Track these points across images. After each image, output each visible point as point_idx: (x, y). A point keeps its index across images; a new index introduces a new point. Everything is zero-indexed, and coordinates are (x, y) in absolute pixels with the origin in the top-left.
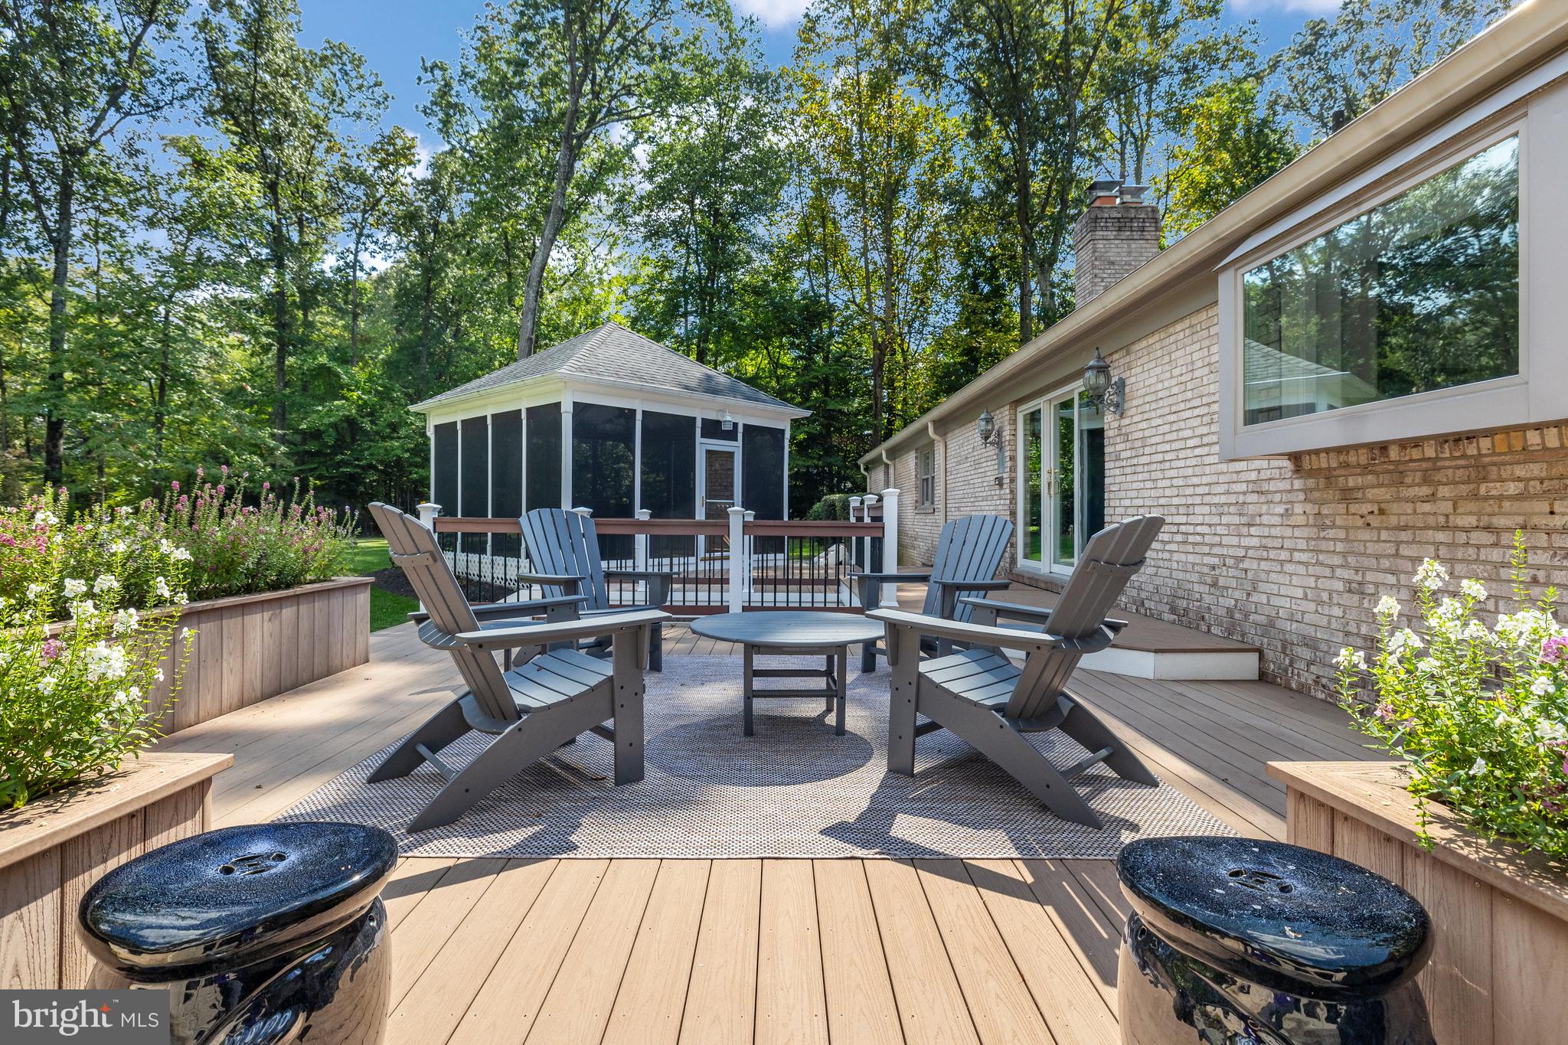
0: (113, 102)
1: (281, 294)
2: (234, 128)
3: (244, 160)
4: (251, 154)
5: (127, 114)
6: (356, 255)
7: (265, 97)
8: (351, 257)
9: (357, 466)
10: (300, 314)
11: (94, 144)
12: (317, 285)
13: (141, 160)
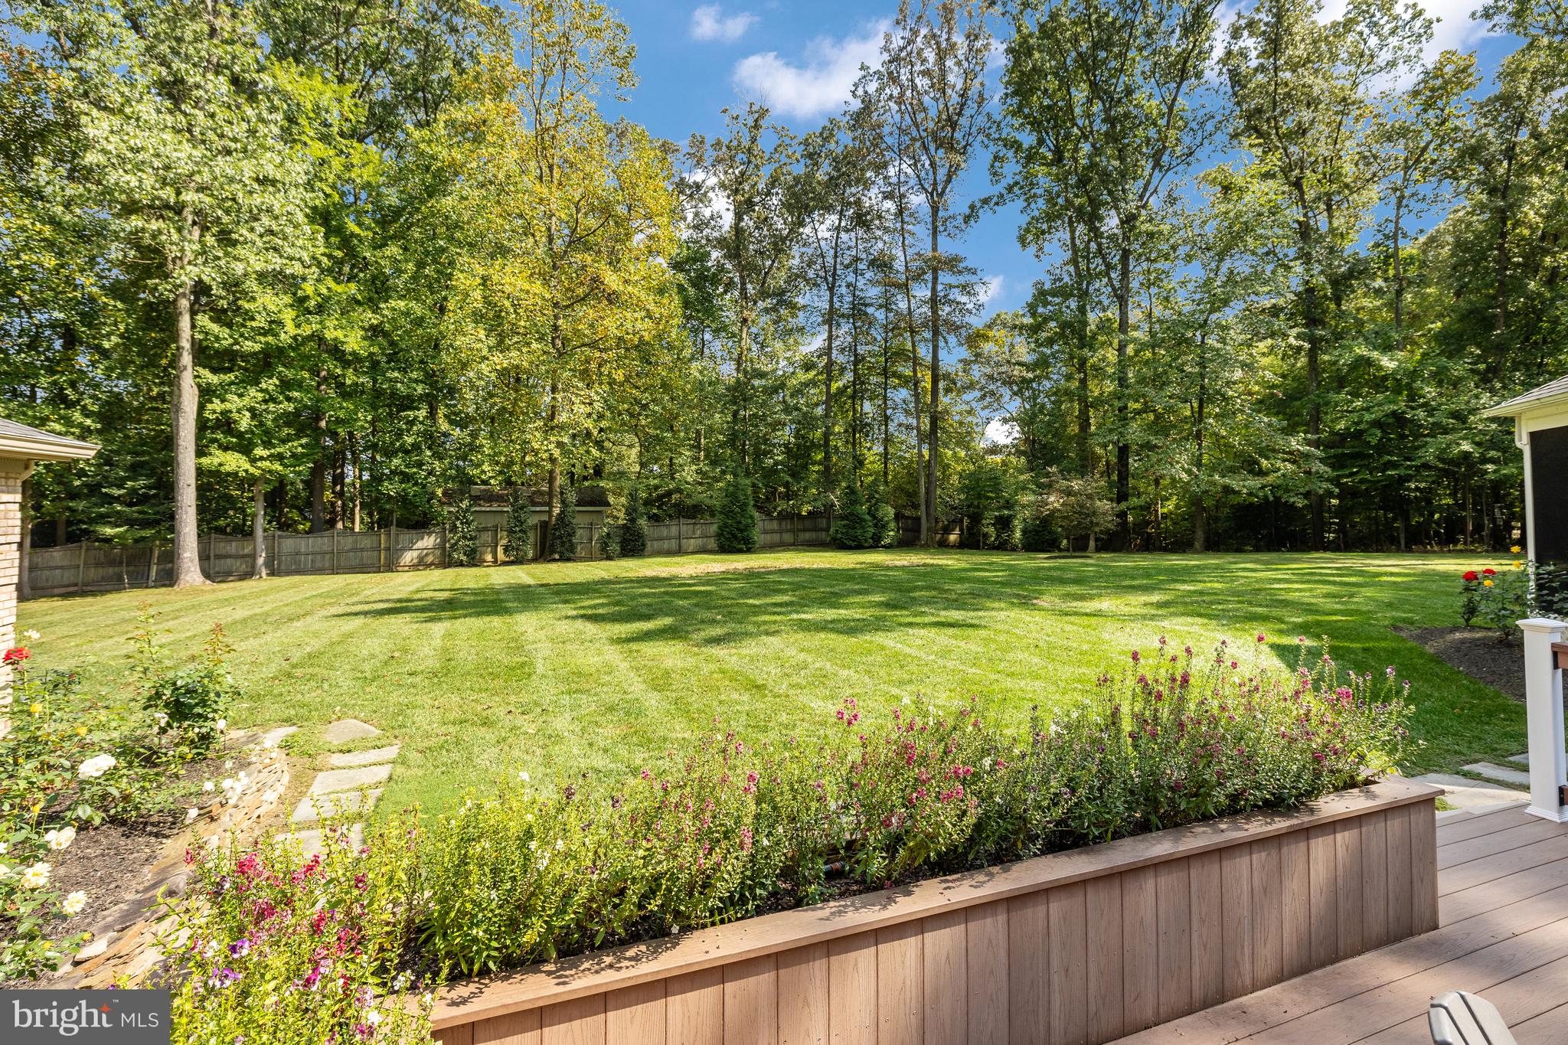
0: (1157, 164)
1: (1310, 291)
2: (1257, 141)
3: (1266, 169)
4: (1275, 160)
5: (1169, 169)
6: (1397, 223)
7: (1288, 95)
8: (1392, 226)
9: (1410, 467)
10: (1333, 306)
11: (1144, 207)
12: (1351, 271)
13: (1178, 207)
